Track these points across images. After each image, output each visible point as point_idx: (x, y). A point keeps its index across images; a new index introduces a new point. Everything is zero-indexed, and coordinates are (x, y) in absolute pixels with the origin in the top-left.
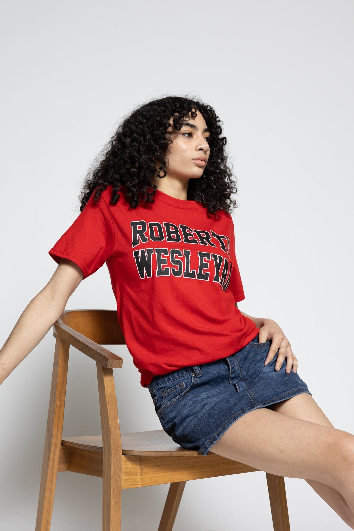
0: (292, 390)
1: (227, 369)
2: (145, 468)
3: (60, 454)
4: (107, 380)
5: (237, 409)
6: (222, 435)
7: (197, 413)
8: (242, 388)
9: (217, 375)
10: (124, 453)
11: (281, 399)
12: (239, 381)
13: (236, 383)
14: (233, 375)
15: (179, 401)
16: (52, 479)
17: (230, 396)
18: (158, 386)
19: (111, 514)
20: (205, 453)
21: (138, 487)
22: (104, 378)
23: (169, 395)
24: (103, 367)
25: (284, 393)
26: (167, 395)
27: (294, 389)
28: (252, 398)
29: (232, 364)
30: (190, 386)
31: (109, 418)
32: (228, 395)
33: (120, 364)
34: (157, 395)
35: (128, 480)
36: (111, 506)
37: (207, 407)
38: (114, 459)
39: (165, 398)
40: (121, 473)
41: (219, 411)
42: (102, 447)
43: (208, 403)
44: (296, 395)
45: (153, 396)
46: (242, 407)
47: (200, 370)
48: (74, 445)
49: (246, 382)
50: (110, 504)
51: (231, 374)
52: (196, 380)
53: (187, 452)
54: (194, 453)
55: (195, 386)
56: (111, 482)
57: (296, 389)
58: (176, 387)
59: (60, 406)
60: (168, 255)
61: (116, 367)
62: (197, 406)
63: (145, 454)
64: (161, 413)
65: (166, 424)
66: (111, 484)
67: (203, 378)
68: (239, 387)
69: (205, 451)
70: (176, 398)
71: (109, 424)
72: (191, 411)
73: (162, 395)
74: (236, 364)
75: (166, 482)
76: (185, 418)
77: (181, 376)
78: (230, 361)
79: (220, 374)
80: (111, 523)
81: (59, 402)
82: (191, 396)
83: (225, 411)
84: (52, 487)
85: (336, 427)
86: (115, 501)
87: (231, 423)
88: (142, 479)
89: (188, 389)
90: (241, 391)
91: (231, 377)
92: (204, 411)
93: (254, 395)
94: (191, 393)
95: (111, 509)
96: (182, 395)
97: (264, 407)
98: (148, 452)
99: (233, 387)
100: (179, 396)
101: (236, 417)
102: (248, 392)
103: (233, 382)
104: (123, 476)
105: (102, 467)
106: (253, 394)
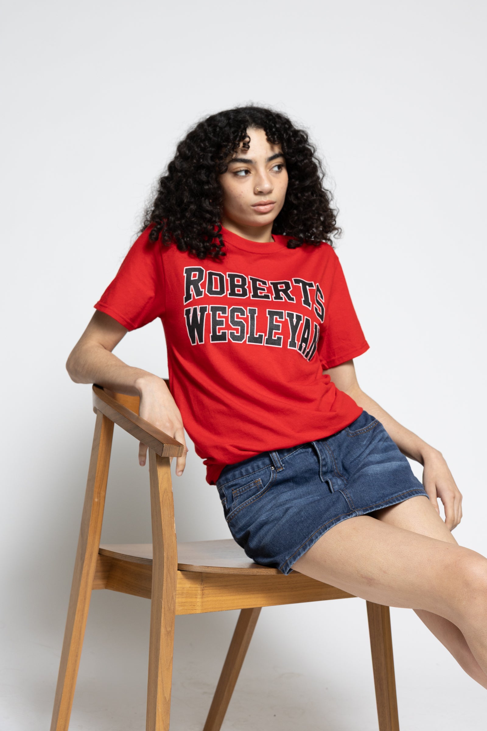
0: (402, 492)
1: (317, 460)
2: (207, 588)
3: (97, 566)
4: (161, 471)
5: (329, 515)
6: (308, 549)
7: (278, 519)
8: (337, 487)
9: (304, 468)
10: (181, 568)
11: (387, 504)
12: (333, 476)
13: (330, 479)
14: (324, 469)
15: (254, 504)
16: (85, 599)
17: (321, 499)
18: (227, 483)
19: (161, 647)
20: (285, 572)
21: (197, 612)
22: (158, 468)
23: (241, 495)
24: (157, 455)
25: (392, 496)
26: (238, 495)
27: (404, 491)
28: (350, 501)
29: (323, 454)
30: (268, 484)
31: (162, 521)
32: (318, 496)
33: (180, 451)
34: (227, 494)
35: (184, 603)
36: (161, 636)
37: (291, 512)
38: (167, 575)
39: (236, 498)
40: (176, 595)
41: (306, 518)
42: (152, 560)
43: (292, 507)
44: (407, 498)
45: (222, 496)
46: (336, 513)
47: (281, 462)
48: (115, 555)
49: (343, 478)
50: (160, 635)
51: (322, 467)
52: (276, 476)
53: (263, 569)
54: (272, 572)
55: (276, 484)
56: (162, 606)
57: (407, 492)
58: (250, 484)
59: (99, 503)
60: (227, 315)
61: (174, 455)
62: (278, 510)
63: (208, 570)
64: (231, 519)
65: (236, 532)
66: (161, 608)
67: (285, 473)
68: (334, 486)
69: (286, 569)
70: (250, 499)
71: (162, 529)
72: (270, 516)
73: (232, 495)
74: (327, 455)
75: (233, 608)
76: (261, 526)
77: (257, 471)
78: (320, 451)
79: (307, 467)
80: (160, 659)
81: (98, 498)
82: (269, 496)
83: (313, 518)
84: (84, 609)
85: (460, 544)
86: (167, 630)
87: (321, 533)
88: (202, 602)
89: (265, 487)
90: (336, 490)
91: (322, 472)
92: (287, 517)
93: (353, 498)
94: (270, 492)
95: (161, 641)
96: (258, 495)
97: (364, 514)
98: (212, 568)
99: (325, 486)
100: (254, 496)
101: (327, 526)
102: (344, 494)
103: (325, 478)
104: (178, 598)
105: (151, 586)
106: (351, 497)
